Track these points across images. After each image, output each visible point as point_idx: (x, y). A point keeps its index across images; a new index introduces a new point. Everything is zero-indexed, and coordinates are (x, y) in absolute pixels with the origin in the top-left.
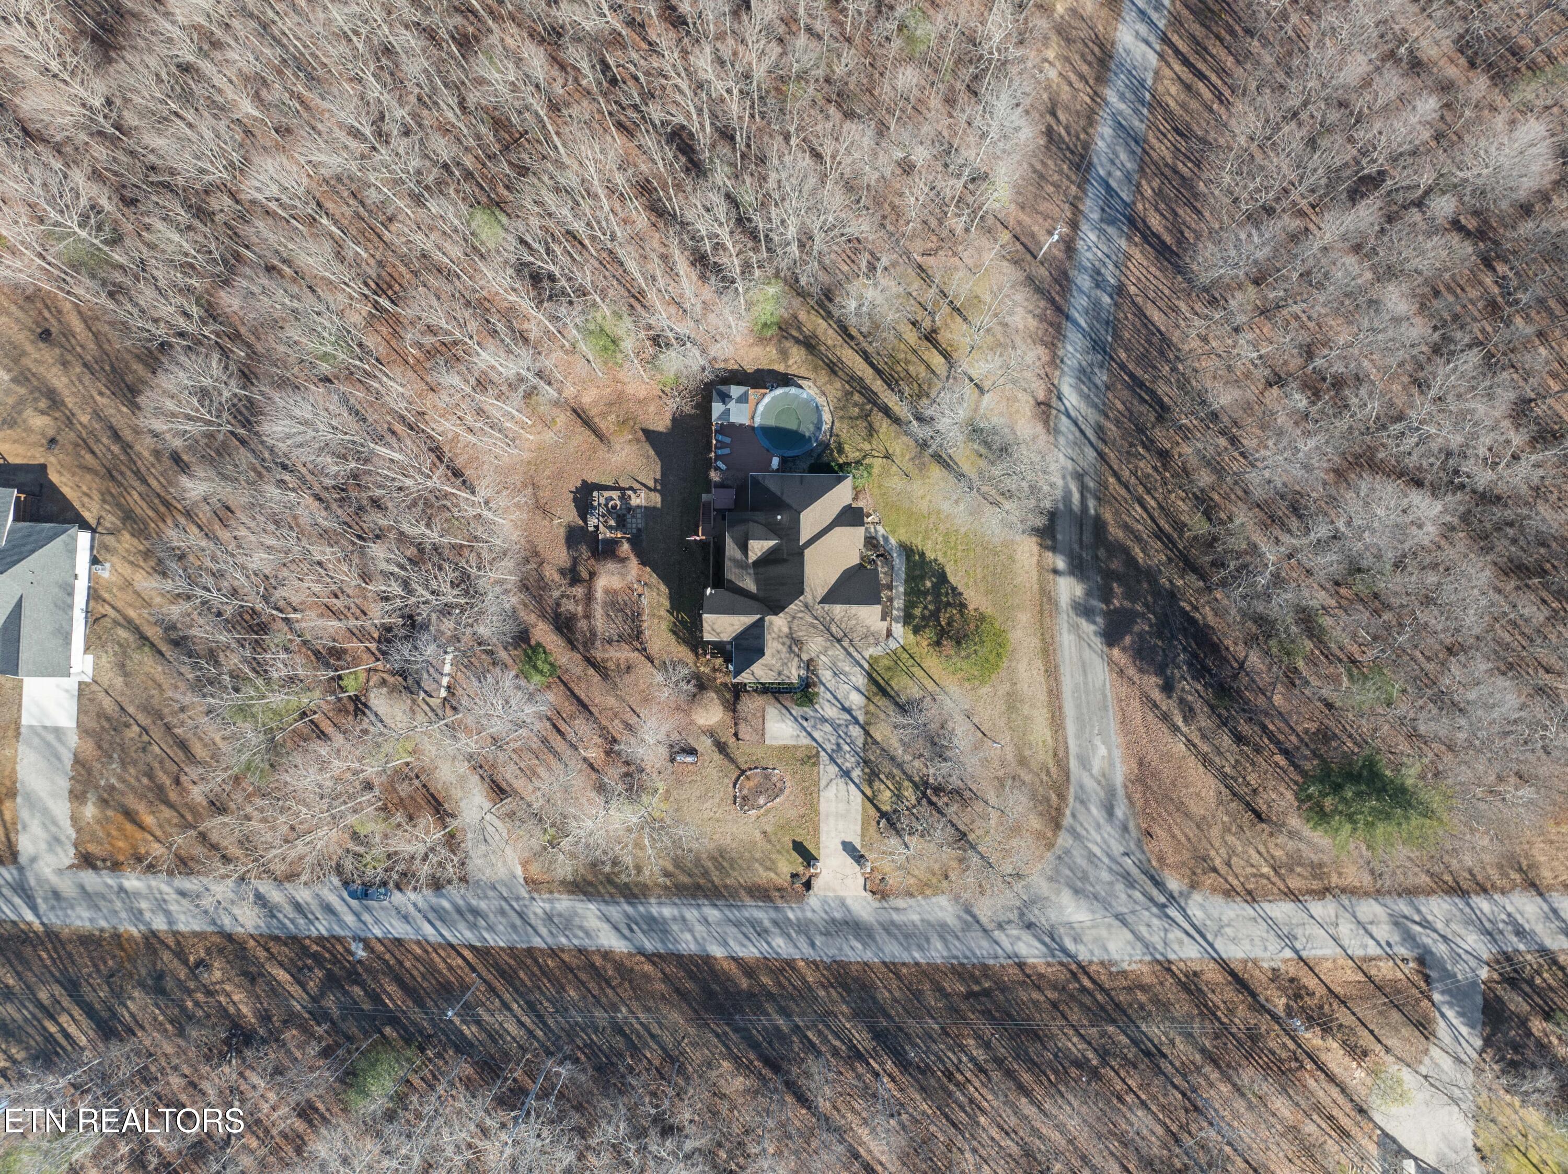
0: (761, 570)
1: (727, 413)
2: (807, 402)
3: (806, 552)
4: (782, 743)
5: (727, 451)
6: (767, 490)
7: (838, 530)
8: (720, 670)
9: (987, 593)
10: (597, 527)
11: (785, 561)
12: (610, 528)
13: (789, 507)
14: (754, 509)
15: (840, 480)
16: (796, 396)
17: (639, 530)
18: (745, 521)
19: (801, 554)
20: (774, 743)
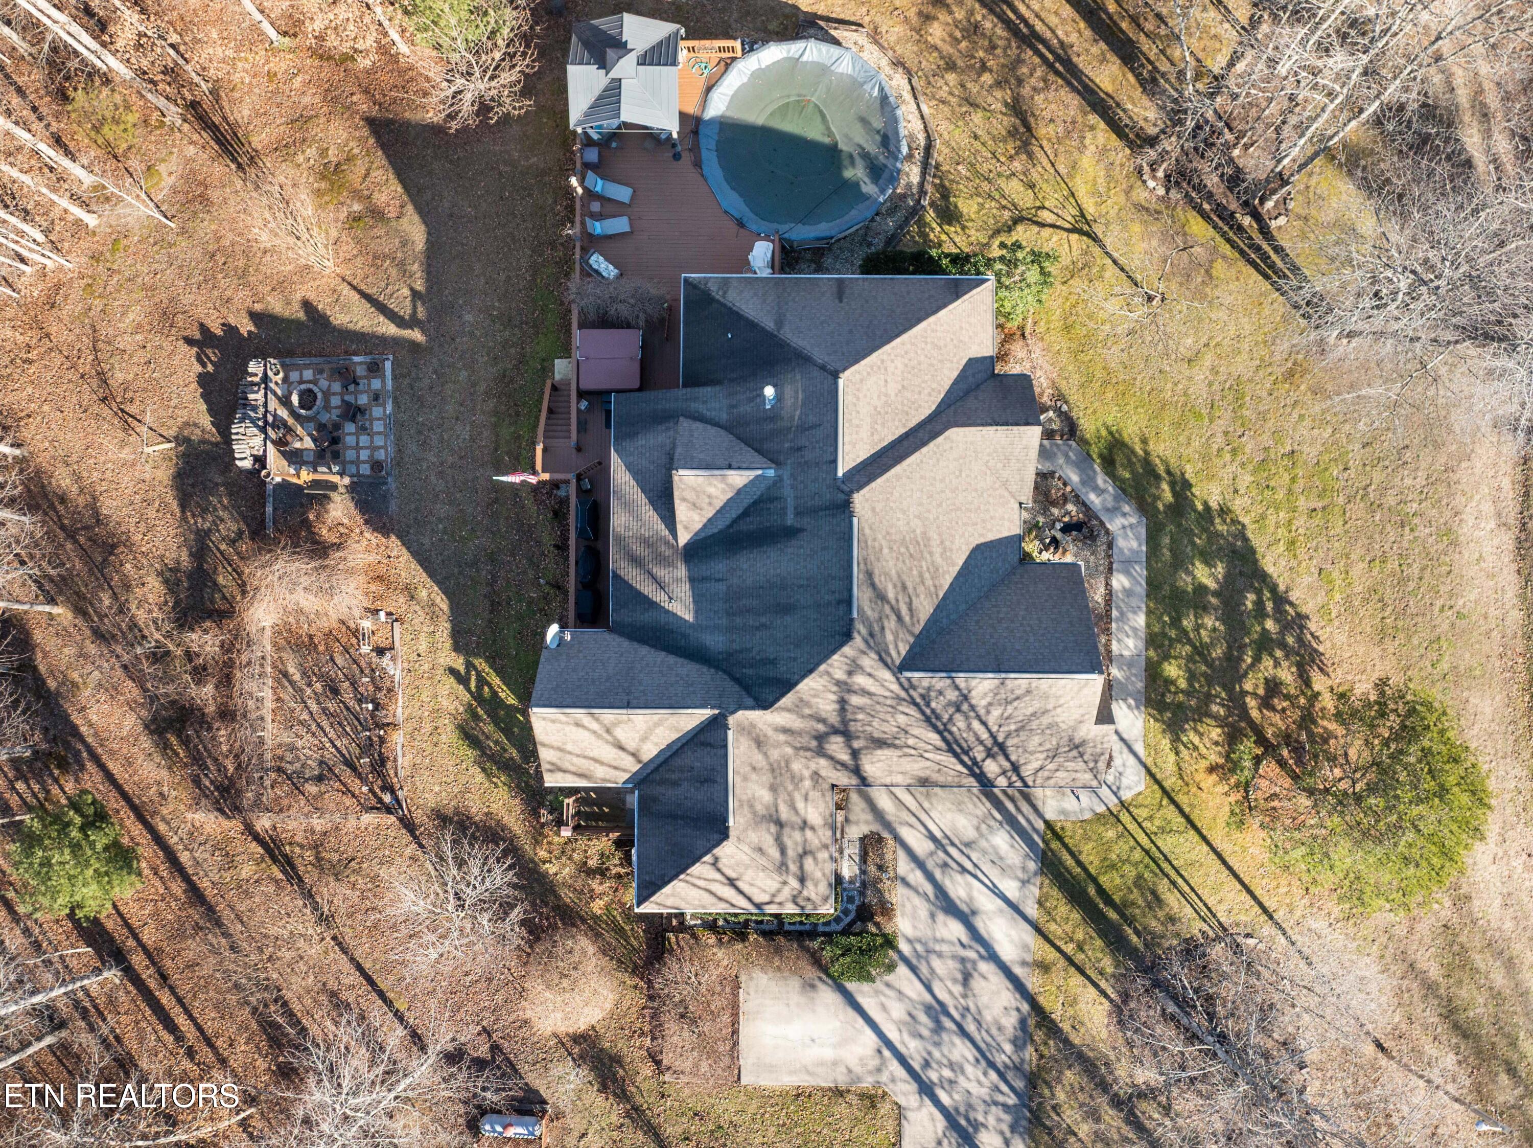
0: (719, 567)
1: (613, 91)
2: (854, 85)
3: (861, 501)
4: (788, 1081)
5: (620, 225)
6: (734, 317)
7: (956, 434)
8: (601, 872)
9: (1382, 635)
10: (261, 461)
11: (790, 533)
12: (294, 458)
13: (801, 359)
14: (693, 380)
15: (957, 291)
16: (823, 70)
17: (377, 466)
18: (666, 418)
19: (844, 508)
20: (767, 1081)
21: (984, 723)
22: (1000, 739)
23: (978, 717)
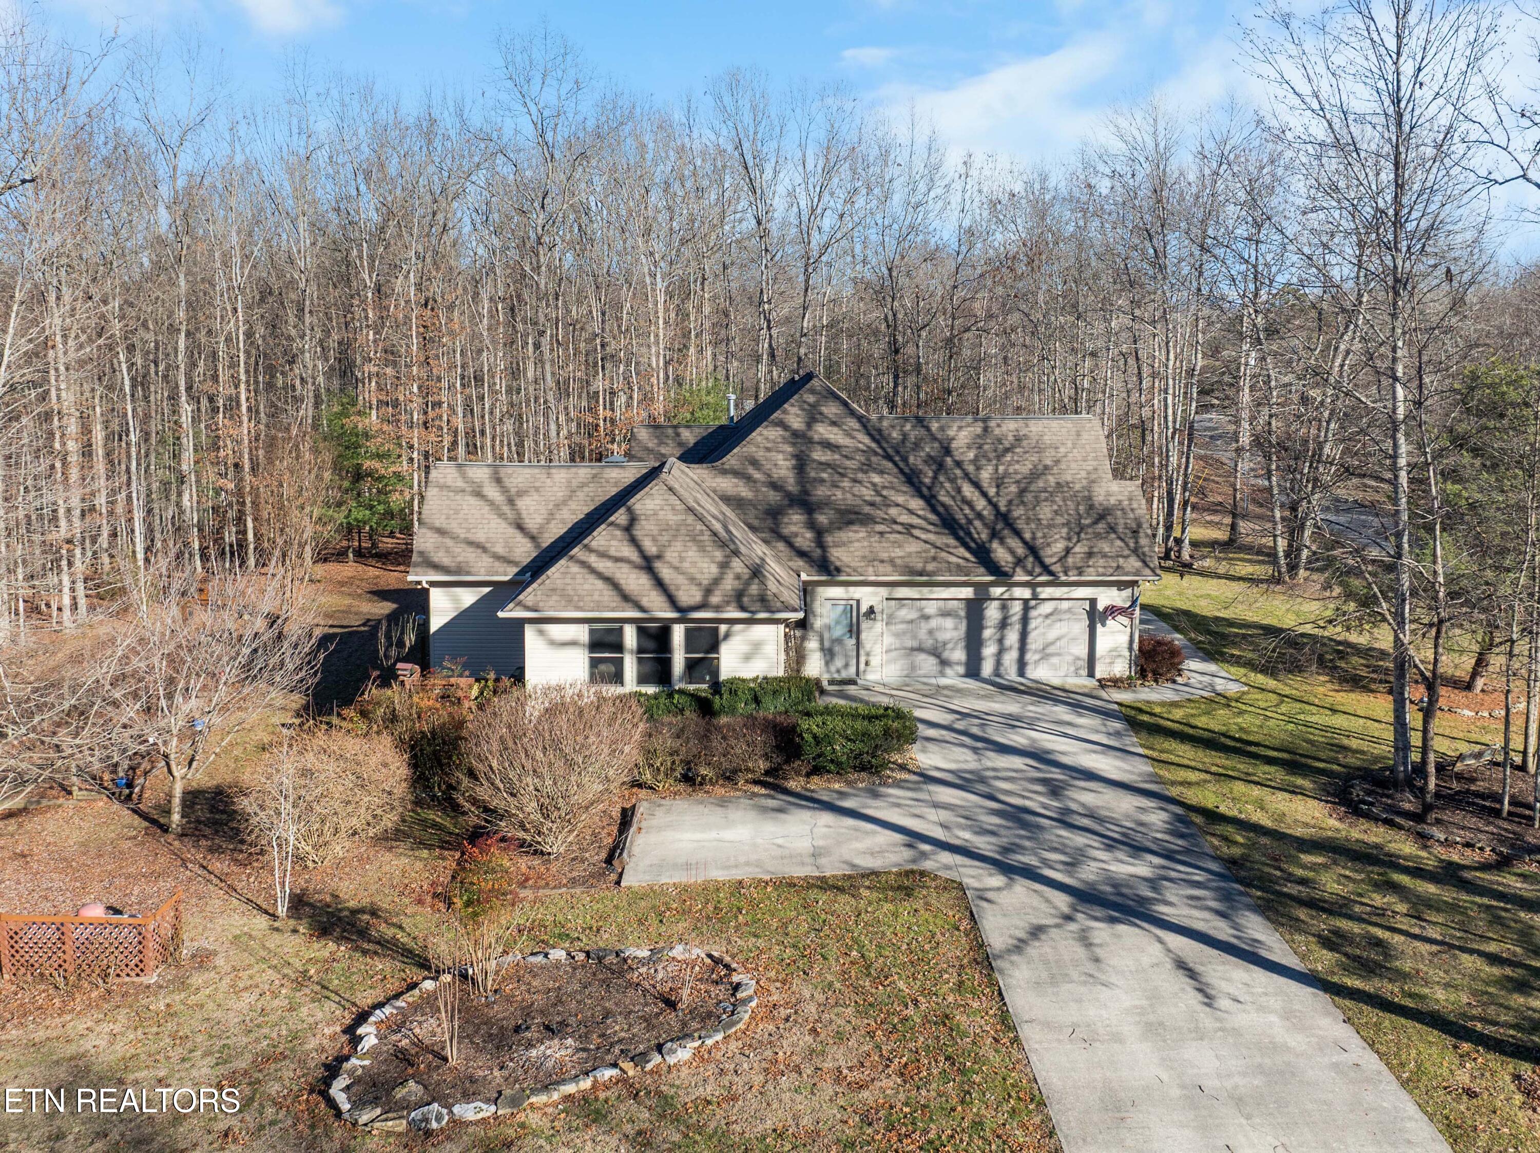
21: (977, 485)
22: (1003, 509)
23: (967, 475)
